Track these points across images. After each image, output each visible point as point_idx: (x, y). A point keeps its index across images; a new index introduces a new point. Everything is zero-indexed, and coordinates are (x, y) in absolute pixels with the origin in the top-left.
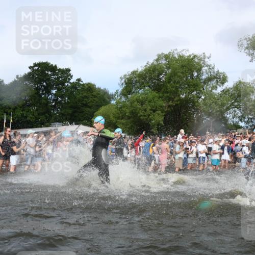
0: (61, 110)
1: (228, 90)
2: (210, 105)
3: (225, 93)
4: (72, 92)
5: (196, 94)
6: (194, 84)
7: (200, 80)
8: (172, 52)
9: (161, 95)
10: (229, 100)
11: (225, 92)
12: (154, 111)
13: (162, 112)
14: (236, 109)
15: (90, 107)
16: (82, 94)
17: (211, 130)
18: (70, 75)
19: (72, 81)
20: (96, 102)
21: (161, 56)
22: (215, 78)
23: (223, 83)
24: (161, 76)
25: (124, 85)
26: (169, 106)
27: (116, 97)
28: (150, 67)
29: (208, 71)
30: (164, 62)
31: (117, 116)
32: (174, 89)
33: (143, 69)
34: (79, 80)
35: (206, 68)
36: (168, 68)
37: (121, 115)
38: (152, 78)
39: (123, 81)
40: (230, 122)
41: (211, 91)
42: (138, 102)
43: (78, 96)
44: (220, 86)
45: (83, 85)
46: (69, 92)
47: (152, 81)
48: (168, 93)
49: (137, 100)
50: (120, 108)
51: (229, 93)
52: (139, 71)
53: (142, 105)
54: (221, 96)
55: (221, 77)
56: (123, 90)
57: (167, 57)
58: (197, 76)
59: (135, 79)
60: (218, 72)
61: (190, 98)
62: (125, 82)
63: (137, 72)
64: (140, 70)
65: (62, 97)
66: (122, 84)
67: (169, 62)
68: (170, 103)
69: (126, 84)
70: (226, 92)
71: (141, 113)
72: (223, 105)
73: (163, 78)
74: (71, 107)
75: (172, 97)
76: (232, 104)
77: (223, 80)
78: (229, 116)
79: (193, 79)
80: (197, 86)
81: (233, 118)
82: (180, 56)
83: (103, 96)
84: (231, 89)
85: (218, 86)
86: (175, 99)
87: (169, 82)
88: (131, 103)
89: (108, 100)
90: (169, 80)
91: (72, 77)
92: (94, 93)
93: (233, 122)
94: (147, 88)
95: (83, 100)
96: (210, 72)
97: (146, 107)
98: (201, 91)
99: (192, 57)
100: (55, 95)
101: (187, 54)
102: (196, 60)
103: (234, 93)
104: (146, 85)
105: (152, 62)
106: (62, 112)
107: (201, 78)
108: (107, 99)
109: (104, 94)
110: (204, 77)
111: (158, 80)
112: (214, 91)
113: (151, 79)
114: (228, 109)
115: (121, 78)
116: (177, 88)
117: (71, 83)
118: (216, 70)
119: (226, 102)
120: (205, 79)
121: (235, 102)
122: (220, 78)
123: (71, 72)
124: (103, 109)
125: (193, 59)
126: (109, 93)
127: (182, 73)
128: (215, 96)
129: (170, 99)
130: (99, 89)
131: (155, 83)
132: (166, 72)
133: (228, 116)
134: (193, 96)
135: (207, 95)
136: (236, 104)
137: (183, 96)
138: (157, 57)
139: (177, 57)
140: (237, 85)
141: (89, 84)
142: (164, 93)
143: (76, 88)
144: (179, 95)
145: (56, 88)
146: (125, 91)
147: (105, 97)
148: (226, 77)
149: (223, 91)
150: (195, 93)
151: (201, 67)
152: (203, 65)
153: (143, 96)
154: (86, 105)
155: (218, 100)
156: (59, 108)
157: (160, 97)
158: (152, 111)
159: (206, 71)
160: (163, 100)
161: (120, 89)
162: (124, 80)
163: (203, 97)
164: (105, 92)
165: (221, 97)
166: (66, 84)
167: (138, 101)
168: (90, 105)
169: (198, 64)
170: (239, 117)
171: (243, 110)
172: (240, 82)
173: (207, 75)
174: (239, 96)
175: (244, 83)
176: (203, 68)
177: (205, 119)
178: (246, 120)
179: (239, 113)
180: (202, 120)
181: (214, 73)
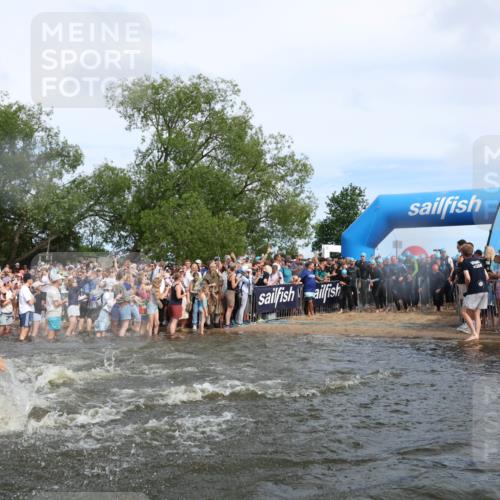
1: (84, 181)
2: (47, 207)
3: (77, 186)
5: (20, 185)
6: (16, 165)
7: (29, 156)
10: (84, 200)
11: (78, 184)
14: (97, 218)
22: (59, 154)
23: (74, 167)
29: (45, 140)
35: (42, 134)
40: (85, 243)
41: (51, 179)
44: (68, 171)
51: (85, 187)
54: (68, 191)
55: (71, 154)
58: (24, 148)
60: (65, 143)
61: (7, 192)
70: (79, 184)
72: (71, 210)
76: (90, 208)
77: (75, 160)
78: (83, 230)
79: (14, 152)
80: (22, 168)
81: (92, 235)
84: (90, 178)
85: (64, 172)
93: (91, 243)
96: (50, 143)
98: (29, 179)
99: (14, 108)
101: (4, 101)
102: (23, 116)
103: (96, 187)
107: (31, 152)
110: (37, 151)
112: (55, 180)
114: (82, 217)
119: (77, 203)
120: (40, 156)
121: (95, 204)
122: (68, 156)
125: (15, 112)
128: (58, 191)
133: (81, 231)
134: (13, 188)
135: (42, 189)
136: (97, 208)
140: (101, 173)
148: (81, 155)
149: (74, 181)
150: (17, 182)
151: (32, 131)
152: (36, 127)
155: (63, 198)
159: (42, 139)
163: (33, 192)
169: (26, 124)
170: (102, 233)
171: (111, 221)
172: (107, 167)
173: (44, 149)
174: (103, 193)
175: (113, 169)
176: (36, 134)
177: (37, 236)
178: (115, 240)
179: (102, 226)
180: (31, 238)
181: (58, 145)
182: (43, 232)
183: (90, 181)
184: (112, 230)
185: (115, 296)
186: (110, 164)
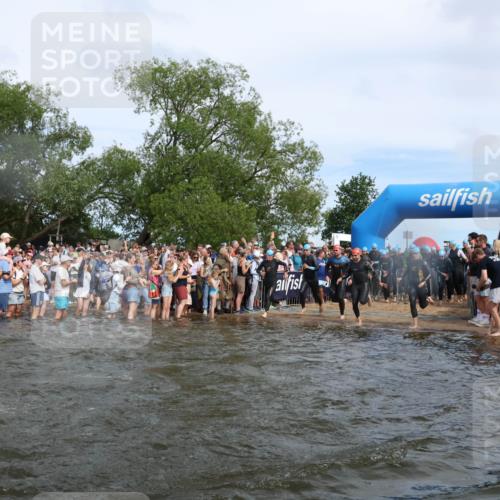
1: (93, 163)
2: (57, 188)
3: (87, 168)
5: (29, 165)
6: (25, 145)
7: (38, 136)
10: (94, 183)
11: (87, 165)
14: (107, 200)
17: (57, 238)
22: (67, 135)
23: (83, 148)
29: (53, 121)
35: (51, 114)
40: (95, 225)
41: (60, 160)
44: (77, 153)
51: (94, 169)
54: (78, 172)
55: (80, 135)
58: (32, 128)
60: (74, 124)
61: (17, 172)
70: (89, 166)
72: (81, 191)
76: (100, 191)
77: (84, 142)
78: (92, 212)
79: (23, 132)
80: (32, 148)
81: (102, 216)
84: (99, 160)
85: (73, 153)
93: (101, 226)
96: (59, 124)
98: (39, 159)
99: (22, 88)
101: (12, 81)
102: (31, 96)
103: (105, 170)
107: (40, 132)
110: (46, 132)
112: (64, 161)
114: (92, 199)
119: (86, 185)
120: (49, 136)
121: (104, 186)
122: (77, 138)
125: (24, 92)
128: (67, 173)
133: (91, 213)
134: (22, 168)
135: (52, 169)
136: (107, 190)
137: (1, 166)
140: (110, 155)
148: (90, 136)
149: (83, 163)
150: (26, 162)
151: (41, 112)
152: (45, 107)
155: (73, 179)
159: (51, 120)
163: (43, 173)
165: (78, 174)
169: (34, 104)
170: (112, 216)
171: (120, 204)
172: (116, 150)
173: (52, 130)
174: (113, 175)
175: (122, 152)
176: (45, 114)
177: (47, 216)
178: (125, 222)
179: (112, 208)
180: (41, 219)
181: (66, 126)
182: (52, 213)
183: (99, 163)
184: (122, 212)
185: (125, 278)
186: (119, 147)
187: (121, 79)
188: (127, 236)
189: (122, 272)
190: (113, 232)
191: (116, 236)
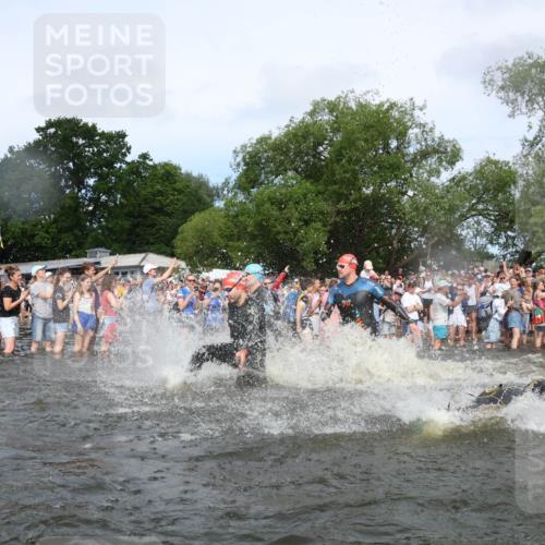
0: (107, 221)
1: (464, 178)
2: (426, 208)
3: (457, 185)
4: (130, 184)
5: (396, 187)
6: (391, 165)
7: (404, 155)
8: (343, 96)
9: (320, 188)
10: (466, 199)
11: (457, 181)
12: (307, 223)
13: (324, 226)
14: (480, 217)
15: (170, 215)
16: (152, 187)
17: (428, 262)
18: (125, 145)
19: (129, 159)
20: (184, 204)
21: (321, 105)
22: (436, 151)
23: (452, 163)
24: (321, 149)
25: (243, 167)
26: (339, 212)
27: (225, 192)
28: (298, 128)
29: (420, 137)
30: (326, 118)
31: (228, 232)
32: (348, 175)
33: (283, 131)
34: (145, 156)
35: (416, 130)
36: (336, 131)
37: (236, 231)
38: (301, 152)
39: (239, 159)
40: (468, 245)
41: (428, 179)
42: (272, 204)
43: (143, 192)
44: (446, 169)
45: (155, 167)
46: (124, 182)
47: (302, 158)
48: (336, 184)
49: (269, 199)
50: (235, 216)
51: (465, 185)
52: (273, 137)
53: (281, 209)
54: (448, 189)
55: (449, 149)
56: (239, 178)
57: (332, 107)
58: (398, 148)
59: (265, 155)
60: (441, 138)
61: (384, 195)
62: (244, 159)
63: (270, 138)
64: (275, 134)
65: (108, 192)
66: (238, 165)
67: (336, 117)
68: (341, 205)
69: (246, 164)
70: (460, 181)
71: (279, 228)
72: (452, 210)
73: (325, 152)
74: (129, 215)
75: (345, 192)
76: (472, 208)
77: (454, 156)
78: (466, 232)
79: (388, 153)
80: (398, 168)
81: (475, 236)
82: (360, 105)
83: (196, 191)
84: (471, 175)
85: (442, 170)
86: (352, 198)
87: (338, 161)
88: (257, 206)
89: (209, 200)
90: (338, 155)
91: (129, 149)
92: (178, 185)
93: (475, 246)
94: (290, 173)
95: (154, 200)
96: (426, 140)
97: (289, 215)
98: (405, 179)
99: (386, 106)
100: (95, 189)
101: (375, 101)
102: (395, 113)
103: (478, 184)
104: (288, 166)
105: (300, 118)
106: (110, 226)
107: (406, 151)
108: (205, 197)
109: (200, 187)
110: (411, 150)
111: (314, 156)
112: (433, 179)
113: (298, 153)
114: (464, 217)
115: (235, 152)
116: (355, 173)
117: (127, 163)
118: (437, 134)
119: (458, 203)
120: (415, 154)
121: (478, 203)
122: (445, 152)
123: (126, 139)
124: (197, 220)
125: (388, 110)
126: (211, 185)
127: (366, 140)
128: (437, 191)
129: (339, 197)
130: (188, 175)
131: (307, 163)
132: (331, 140)
133: (464, 233)
134: (390, 191)
135: (419, 189)
136: (481, 207)
137: (368, 191)
138: (312, 108)
139: (354, 107)
140: (482, 167)
141: (166, 164)
142: (326, 184)
143: (138, 173)
144: (360, 189)
145: (95, 174)
146: (243, 180)
147: (202, 193)
148: (459, 150)
149: (454, 179)
150: (393, 184)
151: (407, 129)
152: (409, 124)
153: (284, 191)
154: (159, 211)
155: (443, 198)
156: (103, 216)
157: (320, 193)
158: (301, 223)
159: (417, 136)
160: (325, 200)
161: (234, 176)
162: (241, 156)
163: (410, 193)
164: (201, 184)
165: (448, 192)
166: (118, 165)
167: (272, 201)
168: (169, 209)
169: (399, 121)
170: (487, 234)
171: (495, 221)
172: (489, 161)
173: (419, 146)
174: (486, 190)
175: (496, 163)
176: (410, 131)
177: (416, 240)
178: (502, 241)
179: (487, 226)
180: (410, 242)
181: (433, 140)
182: (422, 236)
183: (471, 178)
184: (497, 231)
185: (506, 304)
186: (493, 158)
187: (491, 82)
188: (504, 257)
189: (503, 297)
190: (487, 253)
191: (491, 257)
